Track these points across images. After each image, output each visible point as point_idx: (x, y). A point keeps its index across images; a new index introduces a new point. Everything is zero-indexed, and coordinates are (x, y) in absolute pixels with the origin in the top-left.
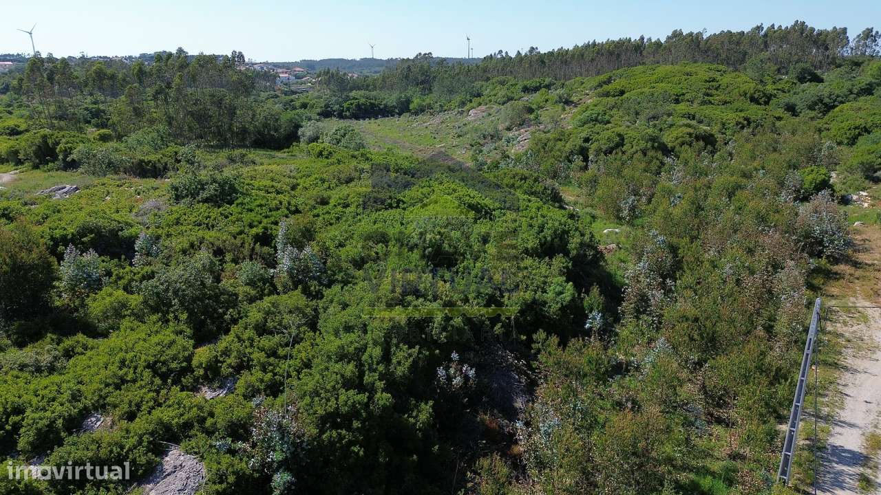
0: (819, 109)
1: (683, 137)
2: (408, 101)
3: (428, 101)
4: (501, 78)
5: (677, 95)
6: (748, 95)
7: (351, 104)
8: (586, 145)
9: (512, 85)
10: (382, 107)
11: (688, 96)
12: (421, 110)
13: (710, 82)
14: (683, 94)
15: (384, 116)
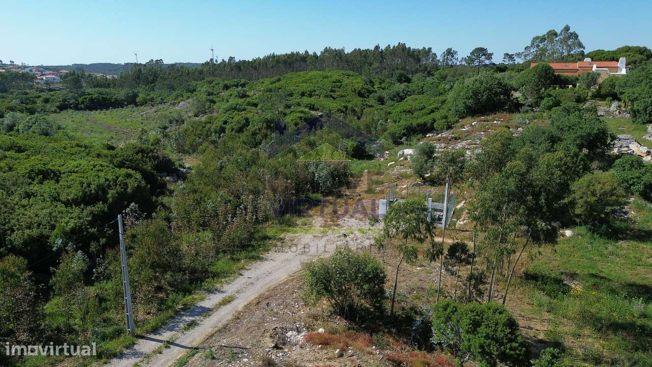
0: (397, 100)
1: (296, 120)
2: (135, 96)
3: (152, 95)
4: (211, 78)
5: (310, 92)
6: (357, 92)
7: (86, 99)
8: (225, 126)
9: (216, 84)
10: (113, 100)
11: (317, 92)
12: (144, 103)
13: (335, 82)
14: (315, 91)
15: (114, 107)
